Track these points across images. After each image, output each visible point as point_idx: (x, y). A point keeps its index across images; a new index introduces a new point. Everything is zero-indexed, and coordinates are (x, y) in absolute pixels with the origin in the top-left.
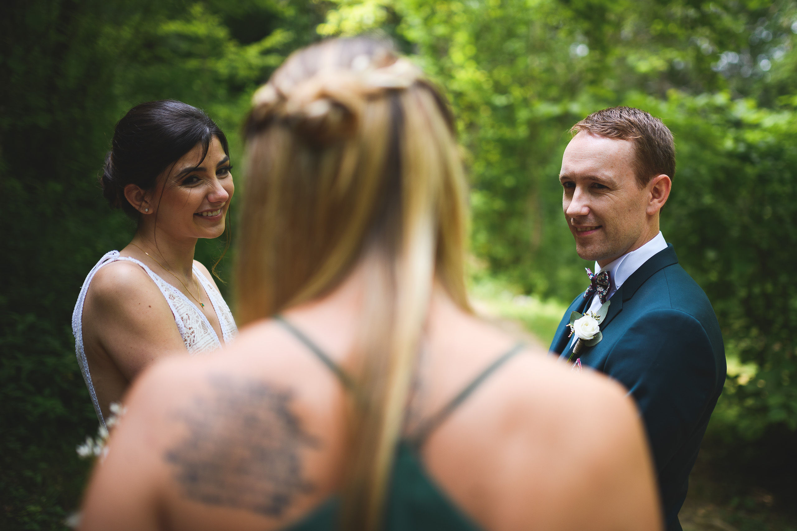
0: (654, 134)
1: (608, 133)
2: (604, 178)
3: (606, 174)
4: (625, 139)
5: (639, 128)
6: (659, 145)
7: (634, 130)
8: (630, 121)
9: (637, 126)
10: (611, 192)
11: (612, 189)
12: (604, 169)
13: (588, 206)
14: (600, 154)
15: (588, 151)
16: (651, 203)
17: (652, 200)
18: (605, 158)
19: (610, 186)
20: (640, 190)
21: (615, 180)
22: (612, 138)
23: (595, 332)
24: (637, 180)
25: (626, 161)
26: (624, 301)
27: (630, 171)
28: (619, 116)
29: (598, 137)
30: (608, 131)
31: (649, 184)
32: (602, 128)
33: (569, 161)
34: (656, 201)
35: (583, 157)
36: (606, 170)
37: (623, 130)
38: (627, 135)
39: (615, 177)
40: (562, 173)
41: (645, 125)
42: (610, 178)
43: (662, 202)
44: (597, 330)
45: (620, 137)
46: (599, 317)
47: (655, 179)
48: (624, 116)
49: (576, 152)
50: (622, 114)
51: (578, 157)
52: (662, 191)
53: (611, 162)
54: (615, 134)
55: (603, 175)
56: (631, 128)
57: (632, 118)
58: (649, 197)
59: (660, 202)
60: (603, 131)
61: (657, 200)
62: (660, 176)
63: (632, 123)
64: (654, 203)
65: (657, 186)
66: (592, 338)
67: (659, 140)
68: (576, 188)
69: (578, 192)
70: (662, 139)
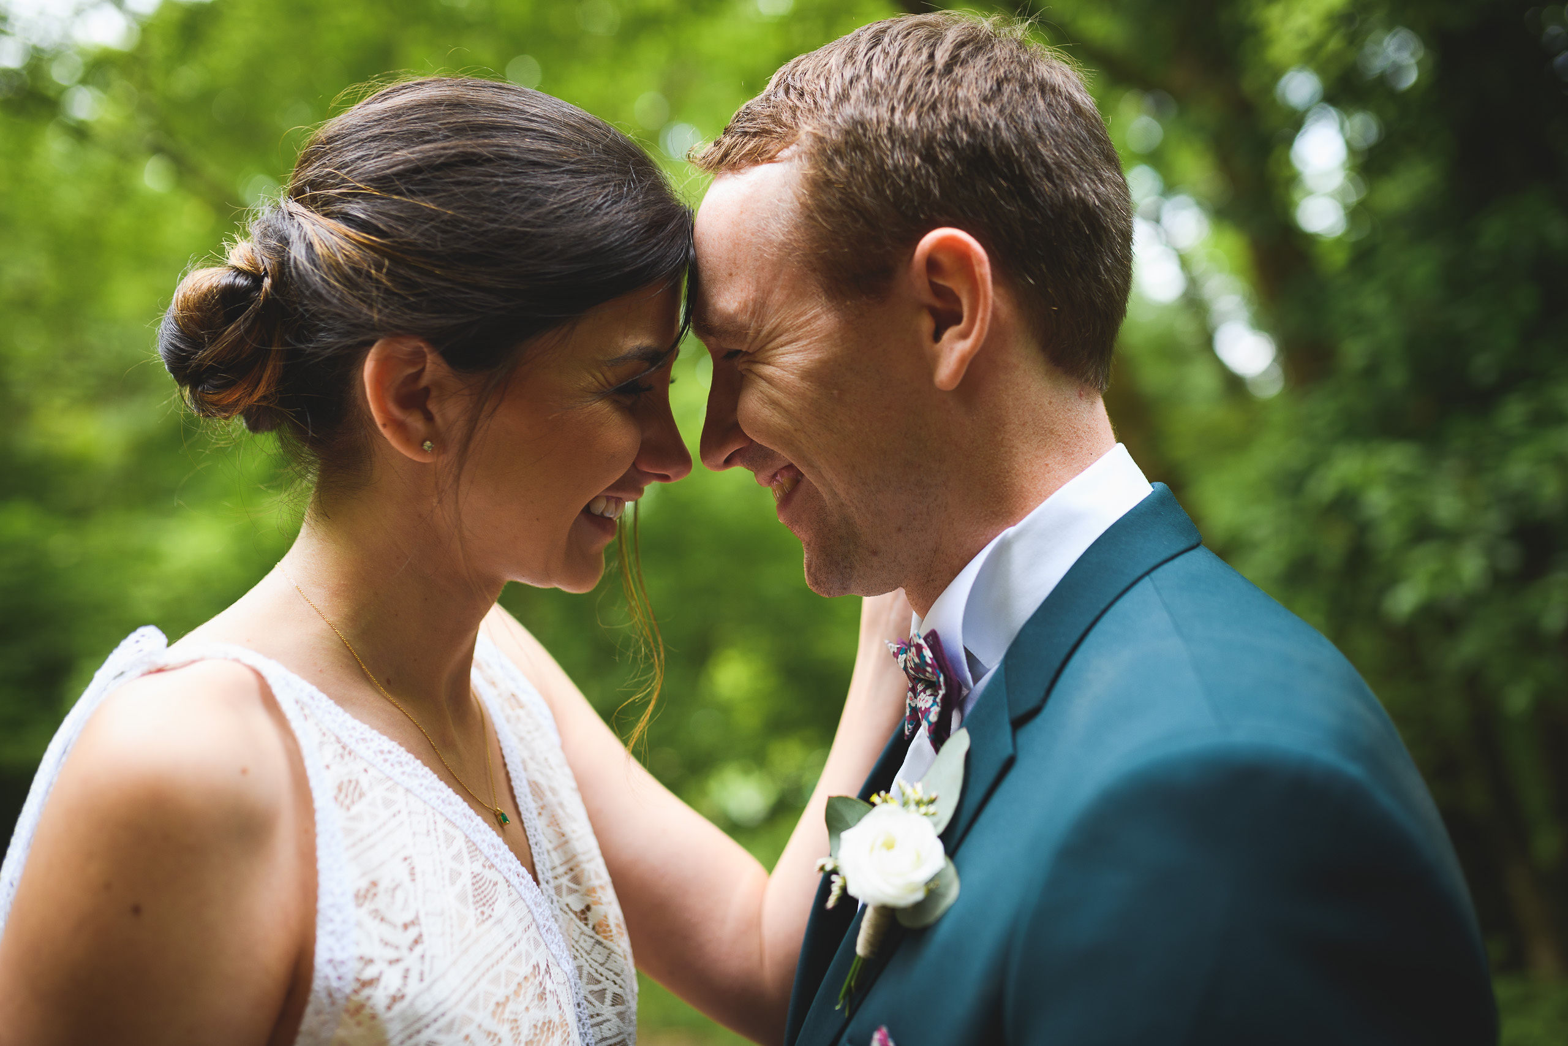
21: (744, 319)
23: (925, 873)
26: (1019, 723)
34: (949, 334)
39: (744, 307)
44: (935, 858)
46: (932, 802)
61: (956, 329)
64: (944, 345)
66: (919, 896)
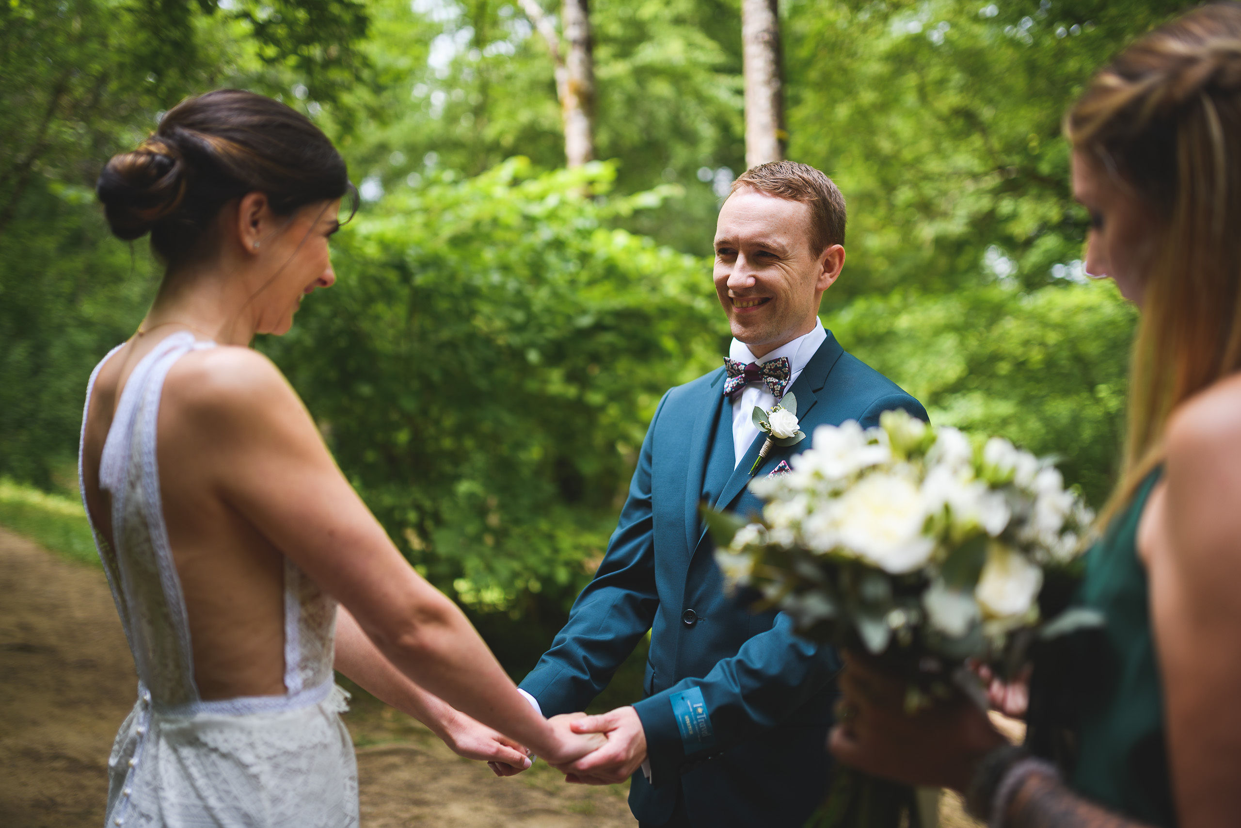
0: (830, 196)
1: (781, 192)
2: (775, 245)
3: (777, 241)
4: (800, 201)
5: (814, 188)
6: (834, 210)
7: (809, 190)
8: (804, 179)
9: (812, 186)
10: (782, 262)
11: (784, 259)
12: (776, 235)
13: (754, 276)
14: (772, 216)
15: (758, 213)
16: (822, 277)
17: (823, 274)
18: (778, 221)
19: (781, 256)
20: (813, 261)
21: (787, 249)
22: (784, 198)
24: (810, 249)
25: (801, 227)
26: (815, 391)
27: (805, 239)
28: (791, 173)
29: (768, 197)
30: (782, 189)
31: (822, 256)
32: (774, 185)
33: (731, 223)
34: (827, 275)
35: (750, 218)
36: (778, 237)
37: (797, 190)
38: (802, 196)
39: (788, 245)
40: (718, 237)
41: (821, 185)
42: (783, 246)
43: (834, 277)
45: (794, 197)
47: (828, 249)
48: (797, 173)
49: (741, 212)
50: (793, 170)
51: (741, 218)
52: (835, 264)
53: (784, 227)
54: (789, 194)
55: (775, 241)
56: (806, 188)
57: (805, 175)
58: (820, 270)
59: (831, 277)
60: (775, 189)
61: (829, 274)
62: (834, 246)
63: (807, 182)
64: (825, 278)
65: (829, 258)
67: (835, 203)
68: (739, 255)
69: (741, 259)
70: (838, 203)
